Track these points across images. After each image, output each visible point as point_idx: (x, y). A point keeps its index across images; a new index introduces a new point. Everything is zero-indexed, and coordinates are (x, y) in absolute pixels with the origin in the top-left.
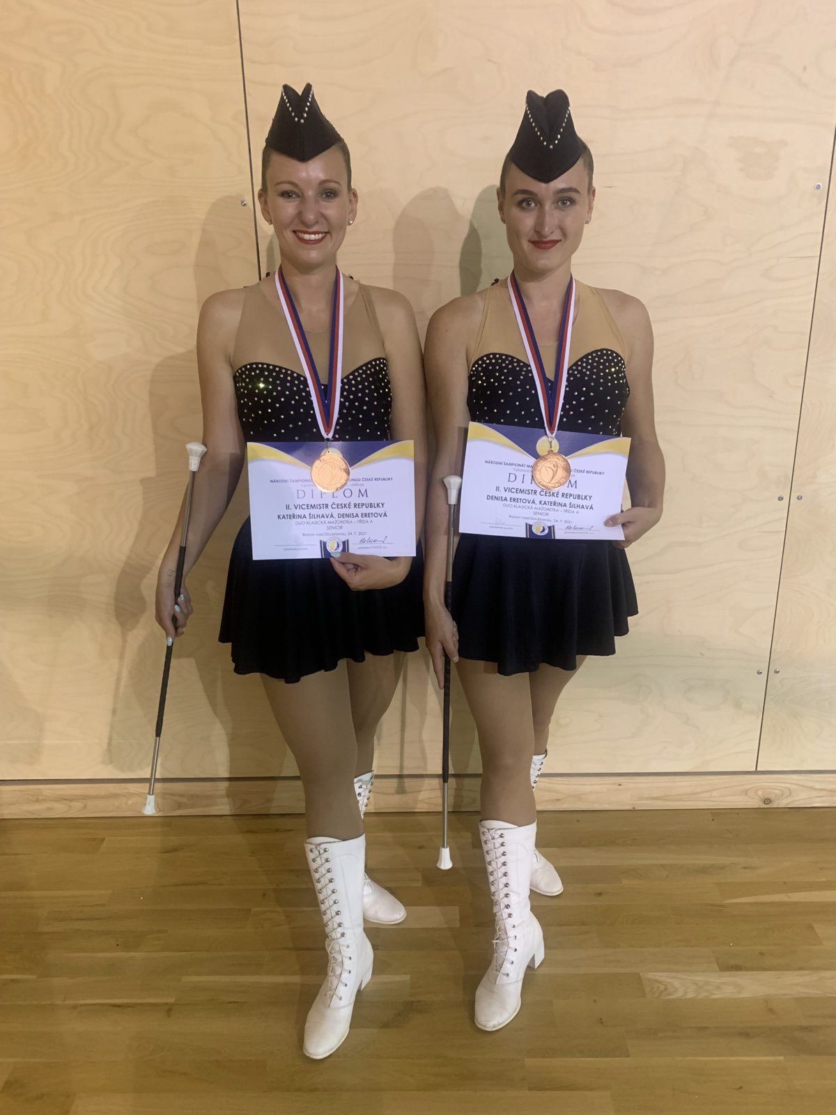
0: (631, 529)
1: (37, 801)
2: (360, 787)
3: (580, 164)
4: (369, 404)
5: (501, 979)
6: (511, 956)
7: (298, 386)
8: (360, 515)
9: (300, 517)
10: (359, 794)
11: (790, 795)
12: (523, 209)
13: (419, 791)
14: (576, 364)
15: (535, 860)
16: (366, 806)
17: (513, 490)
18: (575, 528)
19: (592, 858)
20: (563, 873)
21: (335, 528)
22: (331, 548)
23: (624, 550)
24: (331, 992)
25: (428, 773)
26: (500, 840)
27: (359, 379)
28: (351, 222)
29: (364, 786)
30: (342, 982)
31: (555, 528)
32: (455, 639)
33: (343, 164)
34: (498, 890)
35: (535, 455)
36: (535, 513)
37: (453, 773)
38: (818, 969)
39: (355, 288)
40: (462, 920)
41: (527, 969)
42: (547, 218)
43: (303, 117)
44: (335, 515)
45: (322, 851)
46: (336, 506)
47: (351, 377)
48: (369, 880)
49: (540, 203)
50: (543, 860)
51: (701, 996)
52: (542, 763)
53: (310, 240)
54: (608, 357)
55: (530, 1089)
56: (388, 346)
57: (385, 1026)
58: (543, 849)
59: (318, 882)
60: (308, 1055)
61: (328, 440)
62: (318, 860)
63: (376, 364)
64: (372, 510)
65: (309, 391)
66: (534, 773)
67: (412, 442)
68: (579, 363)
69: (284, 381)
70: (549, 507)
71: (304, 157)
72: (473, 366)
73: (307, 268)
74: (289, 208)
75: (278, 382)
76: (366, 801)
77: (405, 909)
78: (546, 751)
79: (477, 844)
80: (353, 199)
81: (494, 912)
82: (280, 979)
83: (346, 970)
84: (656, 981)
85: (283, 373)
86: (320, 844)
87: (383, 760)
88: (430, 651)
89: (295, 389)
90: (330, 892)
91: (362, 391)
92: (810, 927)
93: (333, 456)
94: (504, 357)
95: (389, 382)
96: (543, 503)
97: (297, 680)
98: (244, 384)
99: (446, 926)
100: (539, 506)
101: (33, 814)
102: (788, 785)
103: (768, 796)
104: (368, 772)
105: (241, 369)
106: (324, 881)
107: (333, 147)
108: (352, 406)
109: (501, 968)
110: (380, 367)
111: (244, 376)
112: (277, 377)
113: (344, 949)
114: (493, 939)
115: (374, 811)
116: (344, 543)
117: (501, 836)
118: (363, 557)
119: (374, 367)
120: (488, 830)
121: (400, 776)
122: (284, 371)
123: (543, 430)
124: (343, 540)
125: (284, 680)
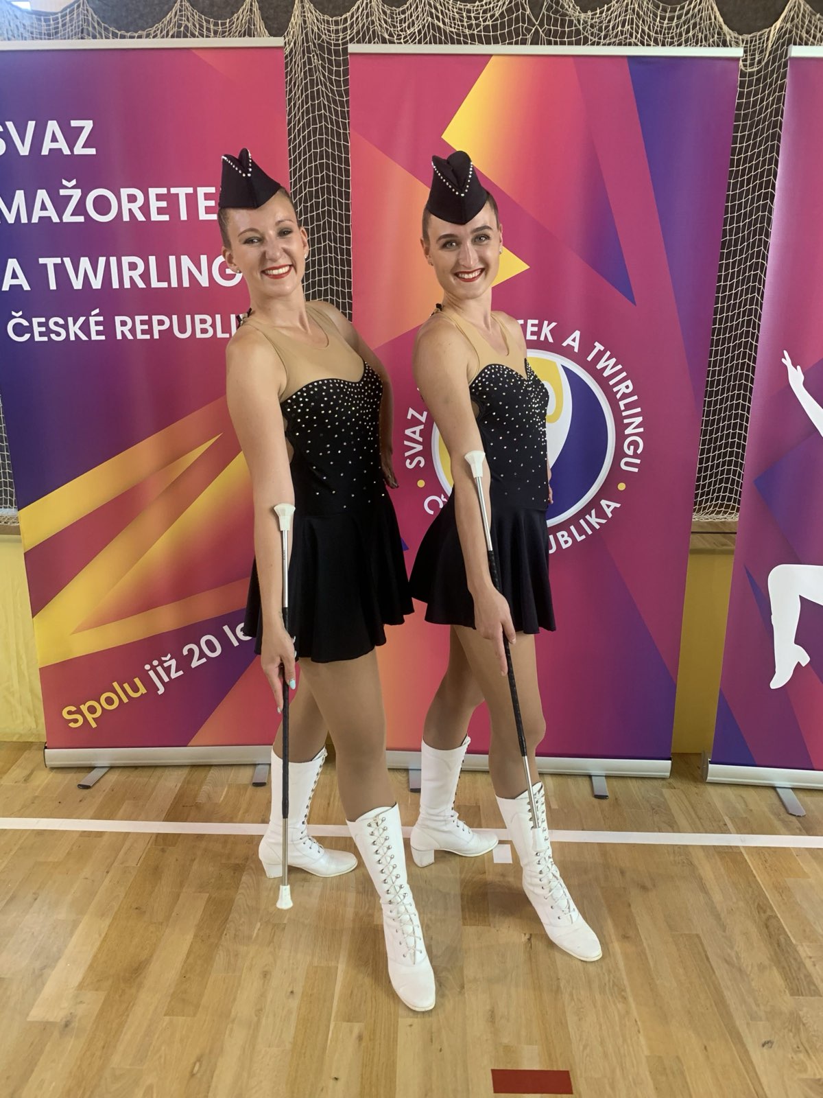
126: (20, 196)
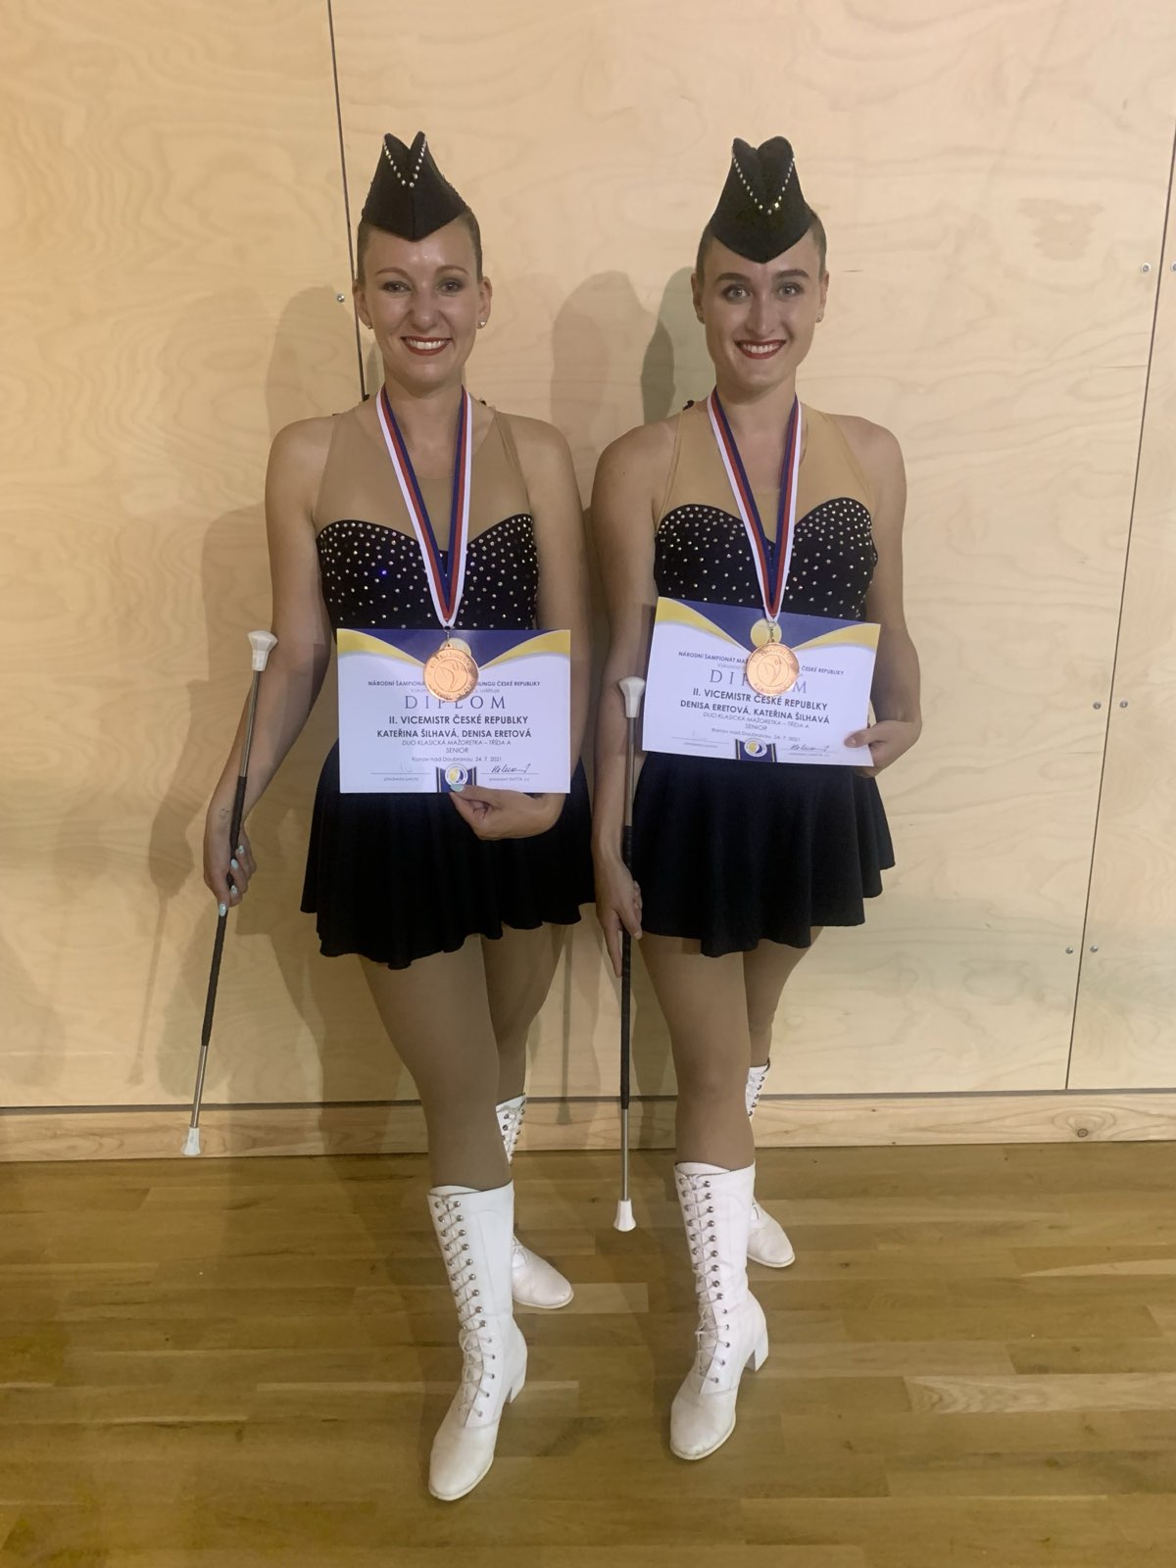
0: (882, 751)
1: (55, 1136)
2: (507, 1117)
3: (808, 238)
4: (506, 579)
5: (708, 1387)
6: (722, 1353)
7: (406, 554)
8: (493, 734)
9: (408, 734)
10: (505, 1127)
11: (1114, 1124)
12: (729, 300)
13: (590, 1121)
14: (805, 519)
15: (754, 1216)
16: (515, 1143)
17: (717, 694)
18: (804, 748)
19: (834, 1214)
20: (794, 1235)
21: (458, 750)
22: (452, 778)
23: (874, 779)
24: (466, 1406)
25: (601, 1095)
26: (705, 1191)
27: (492, 543)
28: (483, 323)
29: (512, 1116)
30: (483, 1392)
31: (777, 746)
32: (636, 907)
33: (470, 242)
34: (703, 1260)
35: (751, 647)
36: (749, 727)
37: (638, 1094)
38: (1154, 1371)
39: (489, 417)
40: (651, 1303)
41: (743, 1372)
42: (765, 313)
43: (412, 180)
44: (459, 733)
45: (451, 1206)
46: (459, 720)
47: (481, 541)
48: (521, 1247)
49: (753, 292)
50: (766, 1218)
51: (988, 1410)
52: (763, 1078)
53: (425, 350)
54: (849, 510)
55: (748, 1542)
56: (534, 498)
57: (546, 1452)
58: (763, 1202)
59: (447, 1250)
60: (435, 1495)
61: (448, 628)
62: (447, 1218)
63: (518, 524)
64: (509, 727)
65: (422, 561)
66: (751, 1092)
67: (569, 631)
68: (811, 518)
69: (387, 546)
70: (768, 718)
71: (415, 235)
72: (663, 523)
73: (421, 389)
74: (395, 306)
75: (378, 548)
76: (514, 1136)
77: (573, 1289)
78: (768, 1061)
79: (673, 1195)
80: (485, 292)
81: (697, 1291)
82: (394, 1387)
83: (488, 1374)
84: (926, 1388)
85: (385, 536)
86: (448, 1196)
87: (540, 1077)
88: (602, 923)
89: (402, 557)
90: (463, 1264)
91: (496, 560)
92: (1145, 1311)
93: (456, 651)
94: (706, 510)
95: (534, 549)
96: (758, 712)
97: (407, 965)
98: (330, 551)
99: (629, 1311)
100: (753, 716)
101: (48, 1155)
102: (1111, 1110)
103: (1083, 1126)
104: (519, 1096)
105: (327, 529)
106: (455, 1248)
107: (456, 220)
108: (482, 582)
109: (707, 1371)
110: (522, 527)
111: (331, 540)
112: (377, 541)
113: (484, 1344)
114: (696, 1329)
115: (526, 1149)
116: (470, 771)
117: (706, 1185)
118: (497, 793)
119: (514, 527)
120: (688, 1176)
121: (563, 1100)
122: (387, 532)
123: (761, 611)
124: (469, 768)
125: (387, 964)
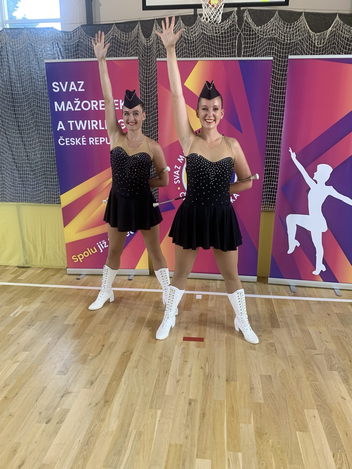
126: (63, 103)
